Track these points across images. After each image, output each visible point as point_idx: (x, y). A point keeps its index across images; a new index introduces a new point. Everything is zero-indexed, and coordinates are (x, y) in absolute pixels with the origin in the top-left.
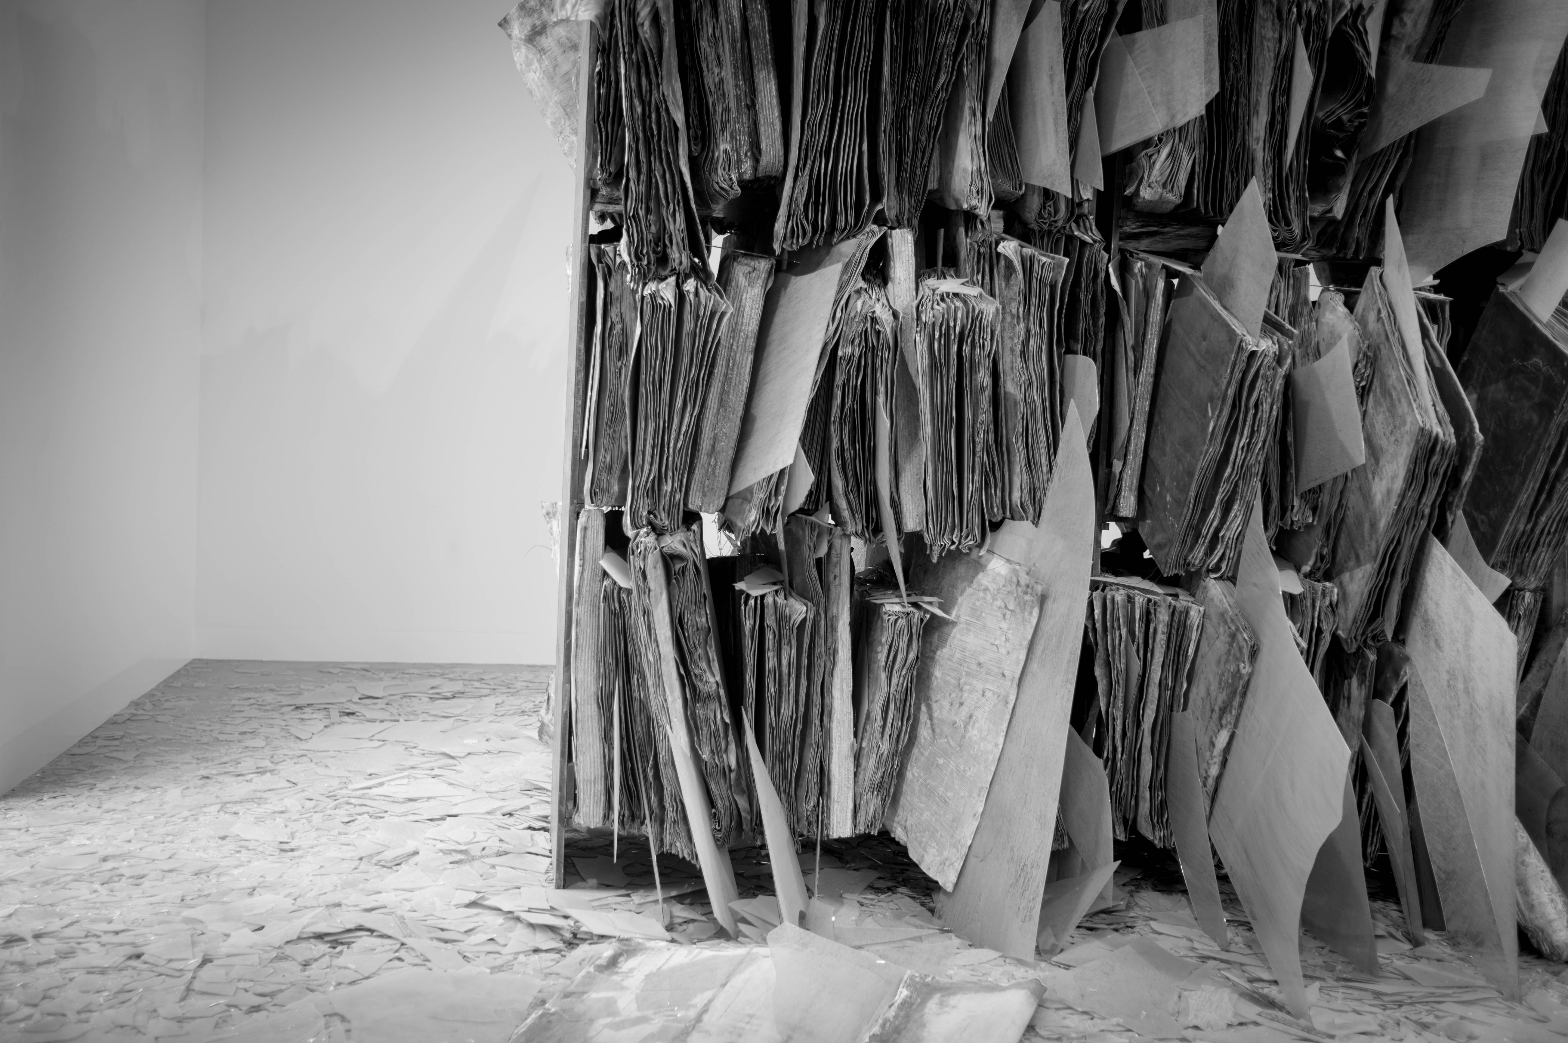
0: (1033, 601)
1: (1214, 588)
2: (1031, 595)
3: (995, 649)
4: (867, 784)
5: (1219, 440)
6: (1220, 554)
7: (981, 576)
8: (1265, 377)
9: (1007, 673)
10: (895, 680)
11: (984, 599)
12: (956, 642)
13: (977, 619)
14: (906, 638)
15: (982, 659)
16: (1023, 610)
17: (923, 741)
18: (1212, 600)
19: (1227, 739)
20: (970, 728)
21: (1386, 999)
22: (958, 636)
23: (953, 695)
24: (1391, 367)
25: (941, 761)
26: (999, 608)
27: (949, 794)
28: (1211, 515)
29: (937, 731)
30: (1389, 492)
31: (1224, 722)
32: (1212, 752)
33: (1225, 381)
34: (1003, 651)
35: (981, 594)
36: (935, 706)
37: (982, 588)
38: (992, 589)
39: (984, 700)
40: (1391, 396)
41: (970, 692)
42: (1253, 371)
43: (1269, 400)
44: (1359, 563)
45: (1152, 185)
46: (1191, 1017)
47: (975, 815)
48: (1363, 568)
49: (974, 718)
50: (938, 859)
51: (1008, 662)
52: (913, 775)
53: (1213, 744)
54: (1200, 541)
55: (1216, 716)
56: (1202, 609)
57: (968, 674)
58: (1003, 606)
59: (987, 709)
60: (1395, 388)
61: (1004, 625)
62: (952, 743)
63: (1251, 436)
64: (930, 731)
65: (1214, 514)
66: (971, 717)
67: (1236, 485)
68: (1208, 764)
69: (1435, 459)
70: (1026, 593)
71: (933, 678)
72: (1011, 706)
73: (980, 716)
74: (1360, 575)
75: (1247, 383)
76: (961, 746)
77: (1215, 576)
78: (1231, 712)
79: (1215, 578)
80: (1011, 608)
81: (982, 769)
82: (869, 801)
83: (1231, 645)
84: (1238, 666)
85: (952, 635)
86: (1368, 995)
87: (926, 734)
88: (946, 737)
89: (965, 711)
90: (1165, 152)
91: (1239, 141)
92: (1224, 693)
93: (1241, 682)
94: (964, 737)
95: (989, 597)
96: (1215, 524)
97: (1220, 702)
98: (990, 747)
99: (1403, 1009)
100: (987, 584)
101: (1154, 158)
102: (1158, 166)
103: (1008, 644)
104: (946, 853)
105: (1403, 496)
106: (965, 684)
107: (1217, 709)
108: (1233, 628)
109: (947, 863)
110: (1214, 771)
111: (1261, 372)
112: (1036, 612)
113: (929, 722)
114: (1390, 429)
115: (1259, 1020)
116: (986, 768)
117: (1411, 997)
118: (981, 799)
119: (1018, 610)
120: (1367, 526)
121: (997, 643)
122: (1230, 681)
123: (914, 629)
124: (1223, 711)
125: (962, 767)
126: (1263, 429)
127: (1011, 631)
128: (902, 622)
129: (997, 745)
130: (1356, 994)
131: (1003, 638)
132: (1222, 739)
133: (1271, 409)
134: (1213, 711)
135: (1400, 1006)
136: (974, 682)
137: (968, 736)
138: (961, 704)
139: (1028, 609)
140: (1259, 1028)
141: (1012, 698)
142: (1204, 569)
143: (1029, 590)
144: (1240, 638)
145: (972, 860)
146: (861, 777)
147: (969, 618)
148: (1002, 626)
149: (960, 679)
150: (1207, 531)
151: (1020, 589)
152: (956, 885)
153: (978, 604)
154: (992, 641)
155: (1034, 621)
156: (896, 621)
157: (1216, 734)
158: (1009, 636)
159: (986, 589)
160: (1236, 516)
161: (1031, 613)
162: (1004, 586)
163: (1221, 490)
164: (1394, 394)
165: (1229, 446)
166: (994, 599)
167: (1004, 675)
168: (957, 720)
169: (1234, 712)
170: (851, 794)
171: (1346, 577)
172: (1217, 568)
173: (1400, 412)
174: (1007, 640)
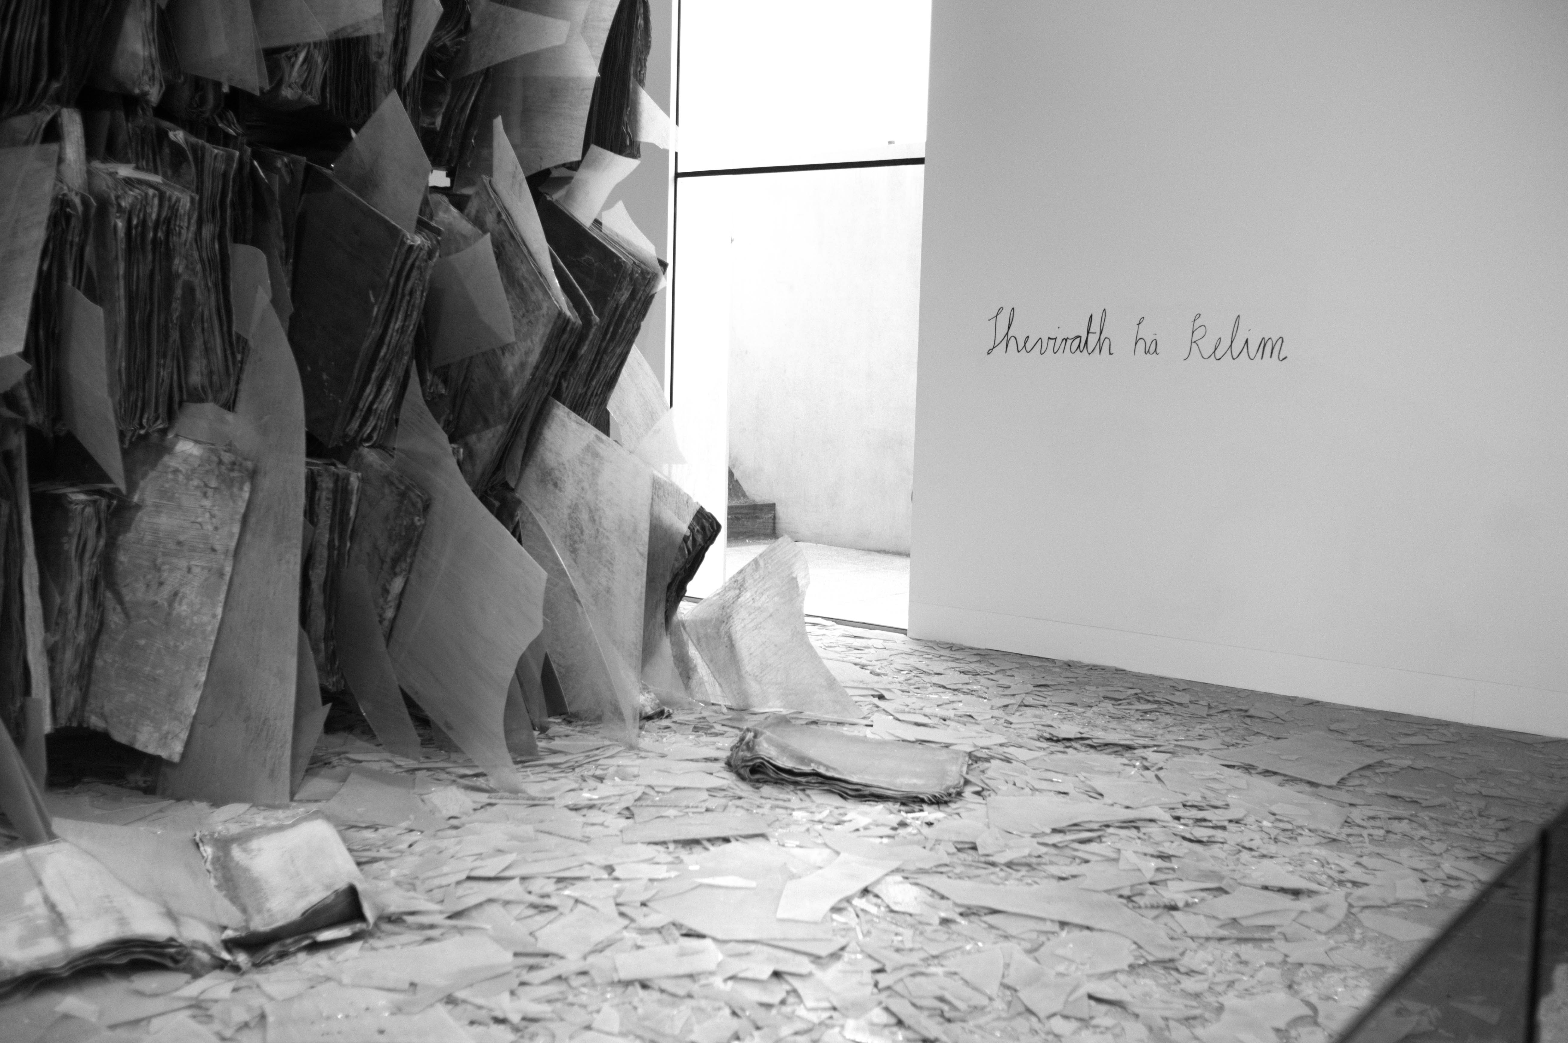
0: (242, 477)
1: (371, 456)
2: (240, 471)
3: (198, 526)
4: (65, 677)
5: (379, 323)
6: (373, 424)
7: (166, 458)
8: (419, 268)
9: (218, 547)
10: (86, 570)
11: (176, 481)
12: (143, 525)
13: (169, 501)
14: (95, 525)
15: (182, 538)
16: (230, 486)
17: (113, 626)
18: (371, 466)
19: (402, 585)
20: (176, 605)
21: (563, 766)
22: (146, 519)
23: (149, 577)
24: (519, 261)
25: (142, 642)
26: (197, 487)
27: (158, 672)
28: (368, 391)
29: (132, 613)
30: (523, 365)
31: (398, 570)
32: (387, 598)
33: (388, 272)
34: (210, 527)
35: (170, 476)
36: (124, 591)
37: (170, 470)
38: (184, 470)
39: (190, 576)
40: (521, 286)
41: (171, 571)
42: (410, 262)
43: (421, 288)
44: (487, 424)
45: (293, 86)
46: (444, 812)
47: (196, 685)
48: (493, 429)
49: (180, 595)
50: (156, 735)
51: (218, 537)
52: (105, 662)
53: (386, 591)
54: (357, 414)
55: (386, 566)
56: (360, 474)
57: (164, 554)
58: (202, 484)
59: (196, 584)
60: (526, 279)
61: (207, 503)
62: (155, 622)
63: (405, 320)
64: (122, 616)
65: (370, 390)
66: (176, 594)
67: (390, 363)
68: (382, 608)
69: (565, 336)
70: (232, 470)
71: (117, 564)
72: (227, 578)
73: (188, 592)
74: (490, 435)
75: (405, 273)
76: (167, 624)
77: (367, 445)
78: (405, 560)
79: (368, 447)
80: (213, 486)
81: (200, 641)
82: (68, 693)
83: (401, 502)
84: (413, 520)
85: (137, 518)
86: (547, 768)
87: (116, 619)
88: (146, 618)
89: (166, 591)
90: (302, 56)
91: (361, 53)
92: (397, 545)
93: (416, 533)
94: (169, 614)
95: (181, 477)
96: (371, 398)
97: (391, 552)
98: (205, 619)
99: (577, 770)
100: (178, 466)
101: (293, 60)
102: (297, 67)
103: (214, 520)
104: (165, 728)
105: (537, 368)
106: (164, 563)
107: (388, 560)
108: (403, 488)
109: (170, 736)
110: (389, 614)
111: (417, 263)
112: (247, 487)
113: (118, 607)
114: (521, 313)
115: (493, 801)
116: (204, 639)
117: (577, 762)
118: (202, 668)
119: (223, 487)
120: (496, 394)
121: (200, 520)
122: (404, 534)
123: (102, 515)
124: (395, 561)
125: (172, 644)
126: (415, 314)
127: (217, 508)
128: (89, 510)
129: (214, 616)
130: (538, 769)
131: (207, 515)
132: (397, 584)
133: (422, 295)
134: (383, 562)
135: (574, 769)
136: (175, 560)
137: (174, 613)
138: (161, 584)
139: (237, 485)
140: (495, 808)
141: (228, 569)
142: (358, 439)
143: (236, 467)
144: (412, 495)
145: (199, 729)
146: (57, 671)
147: (158, 501)
148: (203, 504)
149: (154, 561)
150: (363, 405)
151: (223, 468)
152: (184, 755)
153: (167, 485)
154: (193, 519)
155: (246, 495)
156: (83, 509)
157: (389, 582)
158: (216, 512)
159: (176, 471)
160: (388, 391)
161: (241, 489)
162: (200, 466)
163: (377, 368)
164: (524, 284)
165: (386, 328)
166: (188, 478)
167: (213, 550)
168: (157, 599)
169: (408, 560)
170: (48, 691)
171: (473, 438)
172: (370, 437)
173: (533, 298)
174: (213, 516)
